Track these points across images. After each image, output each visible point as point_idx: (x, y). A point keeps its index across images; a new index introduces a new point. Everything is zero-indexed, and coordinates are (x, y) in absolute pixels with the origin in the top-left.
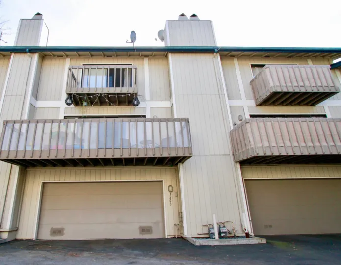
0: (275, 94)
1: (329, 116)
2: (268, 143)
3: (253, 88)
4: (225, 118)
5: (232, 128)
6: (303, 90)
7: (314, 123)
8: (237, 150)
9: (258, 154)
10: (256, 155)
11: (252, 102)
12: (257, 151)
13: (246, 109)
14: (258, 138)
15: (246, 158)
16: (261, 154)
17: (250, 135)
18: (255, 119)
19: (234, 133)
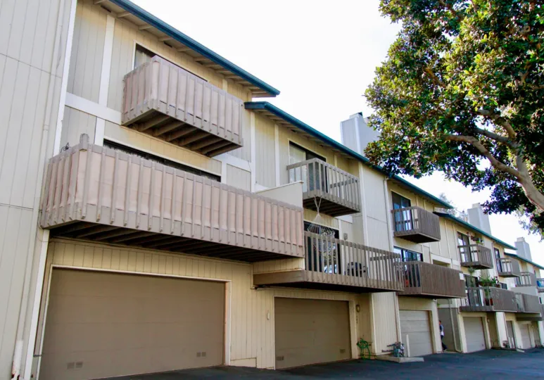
0: (155, 114)
1: (223, 180)
2: (110, 200)
3: (125, 90)
4: (46, 127)
5: (57, 152)
6: (198, 125)
7: (193, 184)
8: (50, 202)
9: (83, 218)
10: (79, 218)
11: (117, 117)
12: (84, 211)
13: (101, 125)
14: (93, 188)
15: (62, 222)
16: (91, 218)
17: (81, 176)
18: (112, 150)
19: (55, 165)
